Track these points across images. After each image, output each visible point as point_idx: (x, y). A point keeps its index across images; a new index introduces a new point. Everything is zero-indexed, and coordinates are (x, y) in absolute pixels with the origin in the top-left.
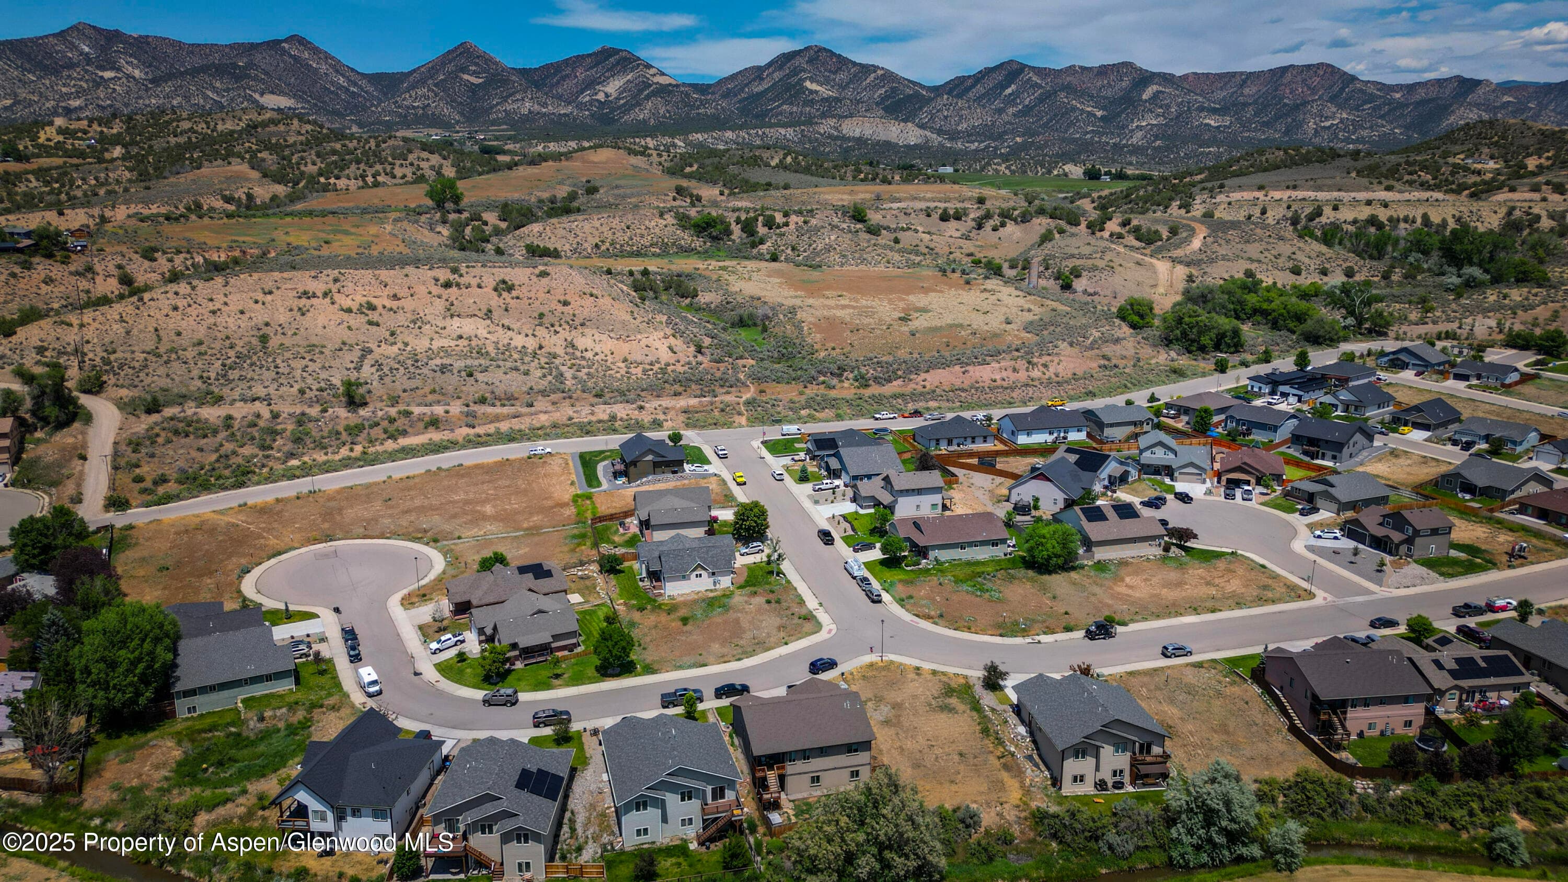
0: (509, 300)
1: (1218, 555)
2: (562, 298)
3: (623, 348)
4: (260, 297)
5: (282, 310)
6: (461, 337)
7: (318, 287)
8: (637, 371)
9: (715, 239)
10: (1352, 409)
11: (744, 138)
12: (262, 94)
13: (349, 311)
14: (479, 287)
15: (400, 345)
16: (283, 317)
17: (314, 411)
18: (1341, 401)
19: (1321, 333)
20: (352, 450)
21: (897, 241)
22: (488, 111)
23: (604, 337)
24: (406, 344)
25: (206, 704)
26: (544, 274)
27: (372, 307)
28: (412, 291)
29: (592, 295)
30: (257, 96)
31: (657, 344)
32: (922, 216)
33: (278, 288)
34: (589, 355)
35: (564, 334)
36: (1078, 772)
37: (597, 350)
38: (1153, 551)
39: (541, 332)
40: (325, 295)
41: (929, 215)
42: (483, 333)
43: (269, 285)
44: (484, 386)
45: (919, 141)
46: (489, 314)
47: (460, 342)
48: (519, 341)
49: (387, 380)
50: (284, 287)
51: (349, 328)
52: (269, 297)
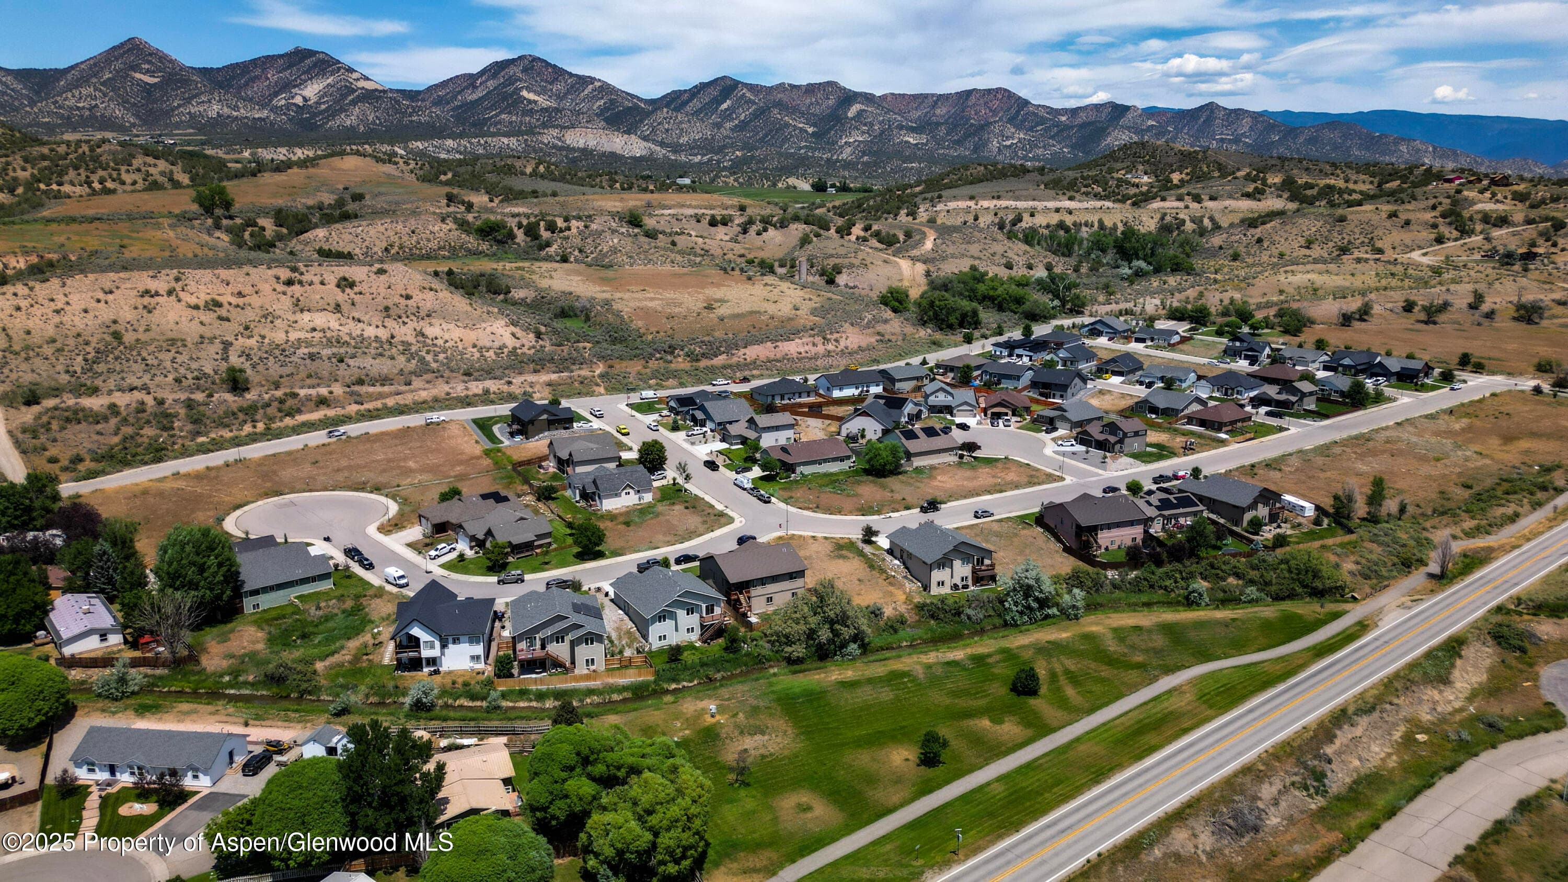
0: (352, 296)
1: (997, 460)
2: (404, 293)
3: (471, 336)
4: (101, 295)
5: (126, 308)
6: (314, 330)
7: (160, 285)
8: (491, 354)
9: (499, 242)
10: (1069, 363)
11: (465, 147)
13: (196, 307)
14: (322, 283)
15: (257, 338)
16: (127, 314)
17: (199, 397)
18: (1061, 358)
19: (1038, 311)
20: (255, 427)
21: (674, 244)
22: (167, 113)
23: (452, 326)
24: (263, 337)
25: (267, 601)
26: (381, 272)
27: (219, 305)
28: (256, 289)
29: (431, 289)
31: (501, 331)
32: (693, 222)
33: (118, 288)
34: (440, 342)
35: (412, 324)
36: (941, 579)
37: (446, 337)
38: (951, 458)
39: (390, 323)
40: (170, 293)
41: (698, 221)
42: (334, 325)
43: (108, 285)
44: (356, 370)
45: (644, 153)
46: (338, 308)
47: (314, 334)
48: (370, 332)
49: (260, 368)
50: (123, 286)
51: (202, 323)
52: (110, 297)
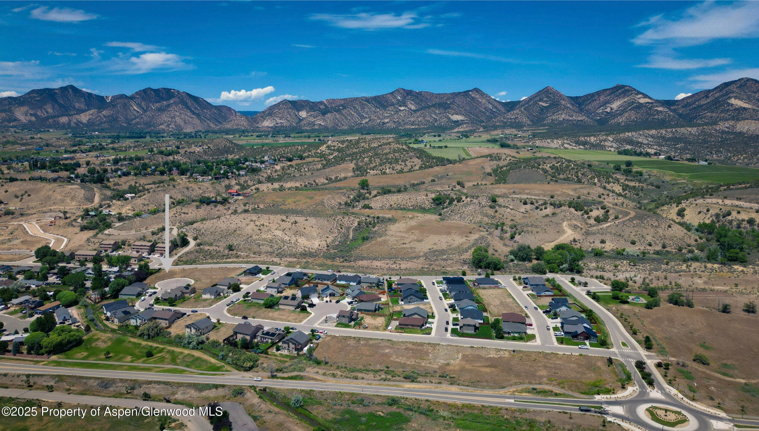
0: (293, 226)
2: (305, 227)
7: (255, 219)
12: (452, 115)
13: (257, 226)
14: (289, 222)
16: (243, 226)
22: (544, 119)
26: (306, 220)
28: (274, 222)
30: (450, 116)
33: (247, 218)
39: (293, 236)
41: (521, 202)
46: (285, 230)
51: (253, 230)
52: (244, 220)
